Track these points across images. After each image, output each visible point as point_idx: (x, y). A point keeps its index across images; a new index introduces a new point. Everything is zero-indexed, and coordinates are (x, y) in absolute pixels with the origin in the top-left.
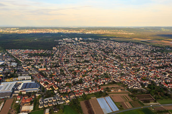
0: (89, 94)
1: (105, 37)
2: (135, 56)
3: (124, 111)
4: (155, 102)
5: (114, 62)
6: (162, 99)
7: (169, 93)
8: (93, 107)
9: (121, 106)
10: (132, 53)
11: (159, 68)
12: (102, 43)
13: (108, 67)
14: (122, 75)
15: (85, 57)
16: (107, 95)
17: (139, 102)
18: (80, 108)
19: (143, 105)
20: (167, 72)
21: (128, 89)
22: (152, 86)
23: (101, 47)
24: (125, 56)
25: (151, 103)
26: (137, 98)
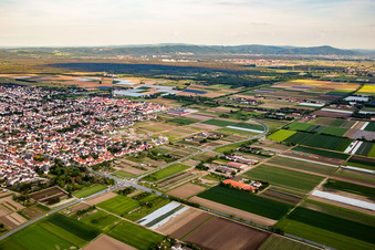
2: (11, 114)
3: (10, 233)
4: (70, 196)
6: (80, 189)
7: (91, 175)
9: (2, 226)
10: (1, 107)
11: (65, 130)
17: (40, 206)
19: (48, 210)
20: (79, 136)
21: (9, 187)
22: (59, 169)
25: (62, 203)
26: (32, 200)
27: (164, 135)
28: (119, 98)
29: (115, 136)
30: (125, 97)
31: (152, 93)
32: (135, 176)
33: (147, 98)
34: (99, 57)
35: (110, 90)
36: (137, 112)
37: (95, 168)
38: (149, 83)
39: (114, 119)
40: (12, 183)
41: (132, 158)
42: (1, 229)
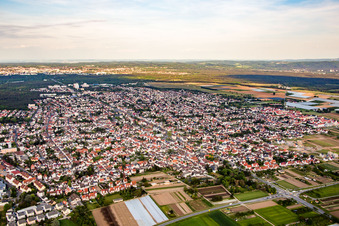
0: (109, 195)
1: (135, 81)
2: (193, 116)
3: (177, 220)
4: (232, 197)
5: (155, 129)
6: (242, 192)
7: (254, 180)
8: (118, 219)
9: (172, 212)
10: (186, 110)
11: (236, 135)
12: (129, 92)
13: (143, 140)
14: (170, 152)
15: (97, 122)
16: (143, 193)
17: (204, 201)
18: (93, 222)
19: (211, 206)
20: (249, 142)
21: (183, 179)
22: (225, 170)
23: (128, 101)
24: (174, 116)
25: (224, 202)
26: (199, 194)
27: (334, 151)
28: (291, 109)
29: (283, 146)
30: (297, 109)
31: (325, 107)
32: (297, 189)
33: (319, 111)
34: (276, 70)
35: (283, 101)
36: (308, 124)
37: (259, 174)
38: (323, 96)
39: (283, 129)
40: (185, 176)
41: (297, 170)
42: (171, 214)
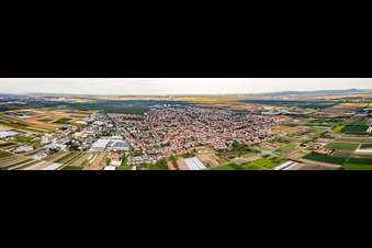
0: (177, 156)
1: (191, 104)
2: (219, 120)
4: (240, 157)
5: (200, 126)
6: (245, 154)
7: (250, 148)
10: (216, 117)
11: (240, 128)
12: (189, 109)
13: (194, 131)
14: (208, 137)
15: (173, 122)
16: (194, 155)
17: (226, 159)
18: (167, 167)
19: (229, 161)
20: (246, 131)
21: (214, 149)
22: (236, 145)
24: (210, 120)
25: (236, 159)
26: (223, 156)
28: (264, 115)
30: (267, 115)
31: (279, 113)
32: (270, 150)
33: (276, 115)
35: (260, 112)
37: (252, 145)
39: (262, 124)
42: (208, 165)
